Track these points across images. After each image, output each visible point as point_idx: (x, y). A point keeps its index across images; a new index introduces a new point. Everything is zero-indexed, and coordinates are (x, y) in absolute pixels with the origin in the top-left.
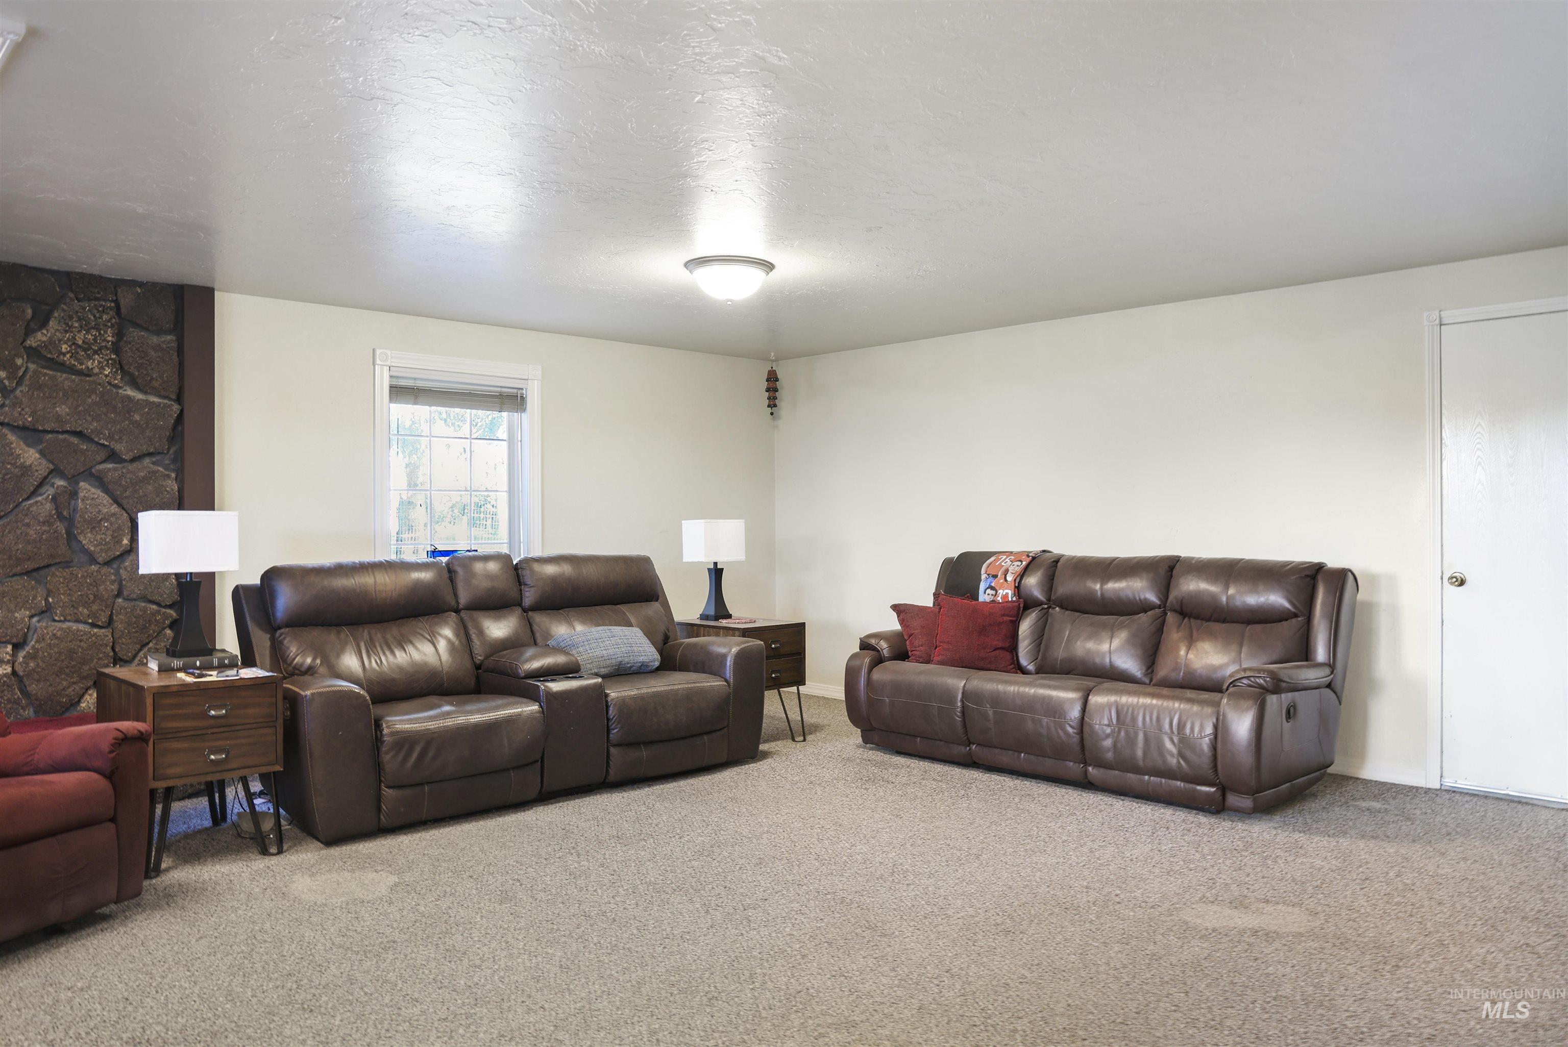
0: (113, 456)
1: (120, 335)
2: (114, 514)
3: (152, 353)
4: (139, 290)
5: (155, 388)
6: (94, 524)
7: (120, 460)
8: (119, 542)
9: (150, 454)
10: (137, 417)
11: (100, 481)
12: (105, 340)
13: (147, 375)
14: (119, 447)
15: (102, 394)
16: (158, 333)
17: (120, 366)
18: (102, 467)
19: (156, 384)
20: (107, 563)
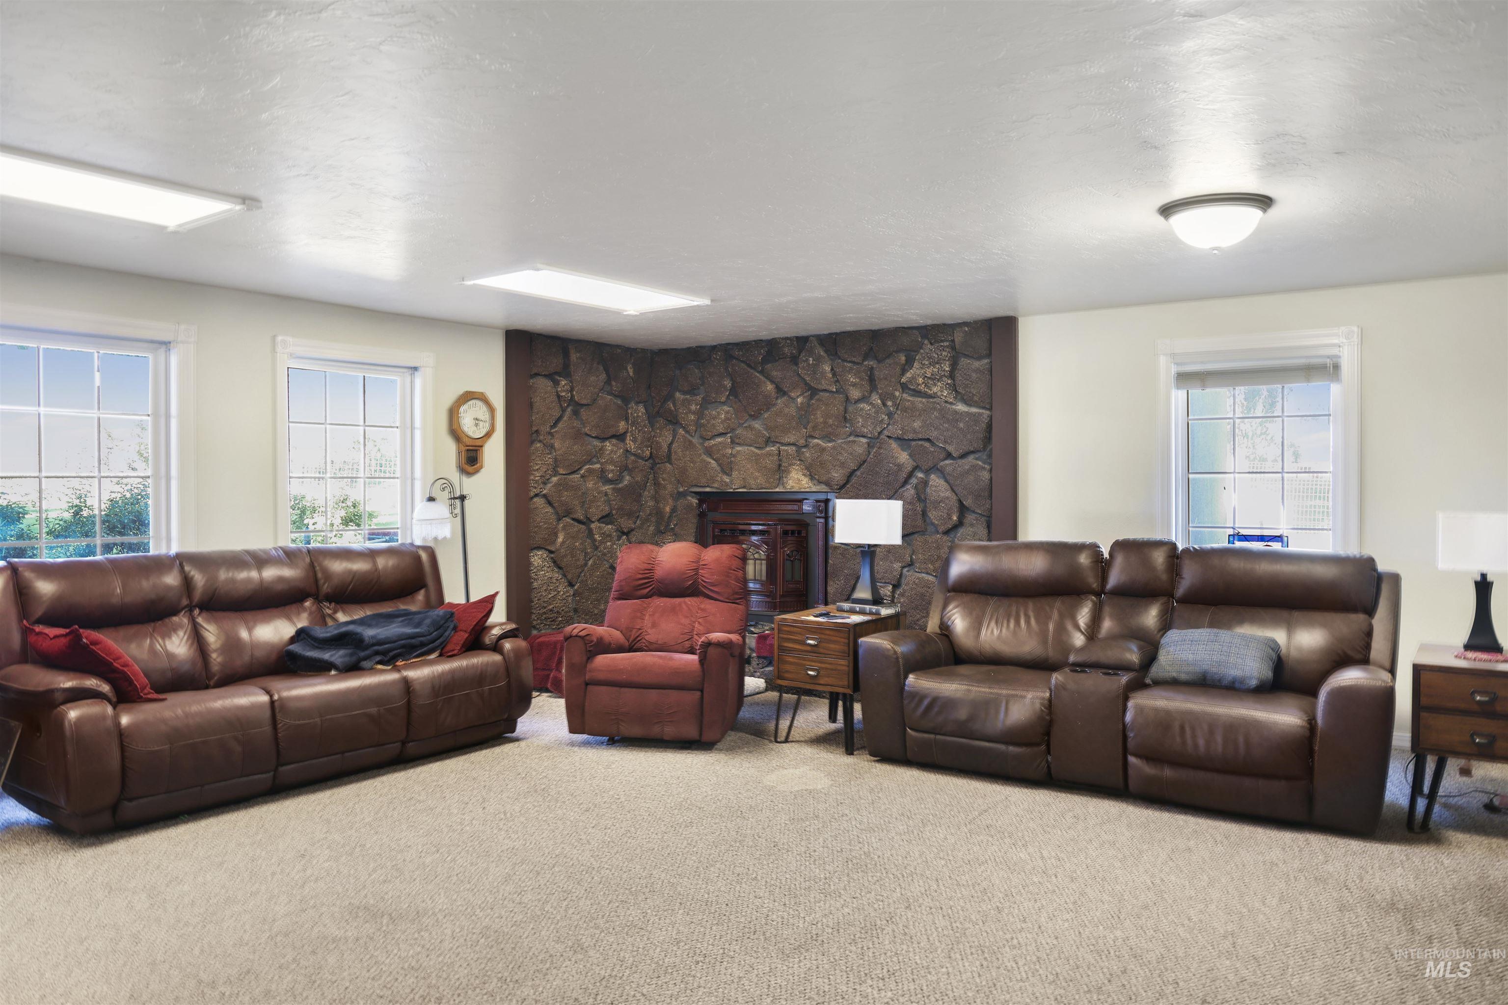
0: (949, 456)
1: (954, 366)
2: (948, 498)
3: (974, 375)
4: (967, 329)
5: (976, 402)
6: (936, 504)
7: (953, 458)
8: (950, 518)
9: (972, 452)
10: (961, 425)
11: (942, 473)
12: (944, 370)
13: (970, 392)
14: (950, 448)
15: (941, 410)
16: (979, 358)
17: (954, 388)
18: (942, 464)
19: (976, 398)
20: (947, 532)
